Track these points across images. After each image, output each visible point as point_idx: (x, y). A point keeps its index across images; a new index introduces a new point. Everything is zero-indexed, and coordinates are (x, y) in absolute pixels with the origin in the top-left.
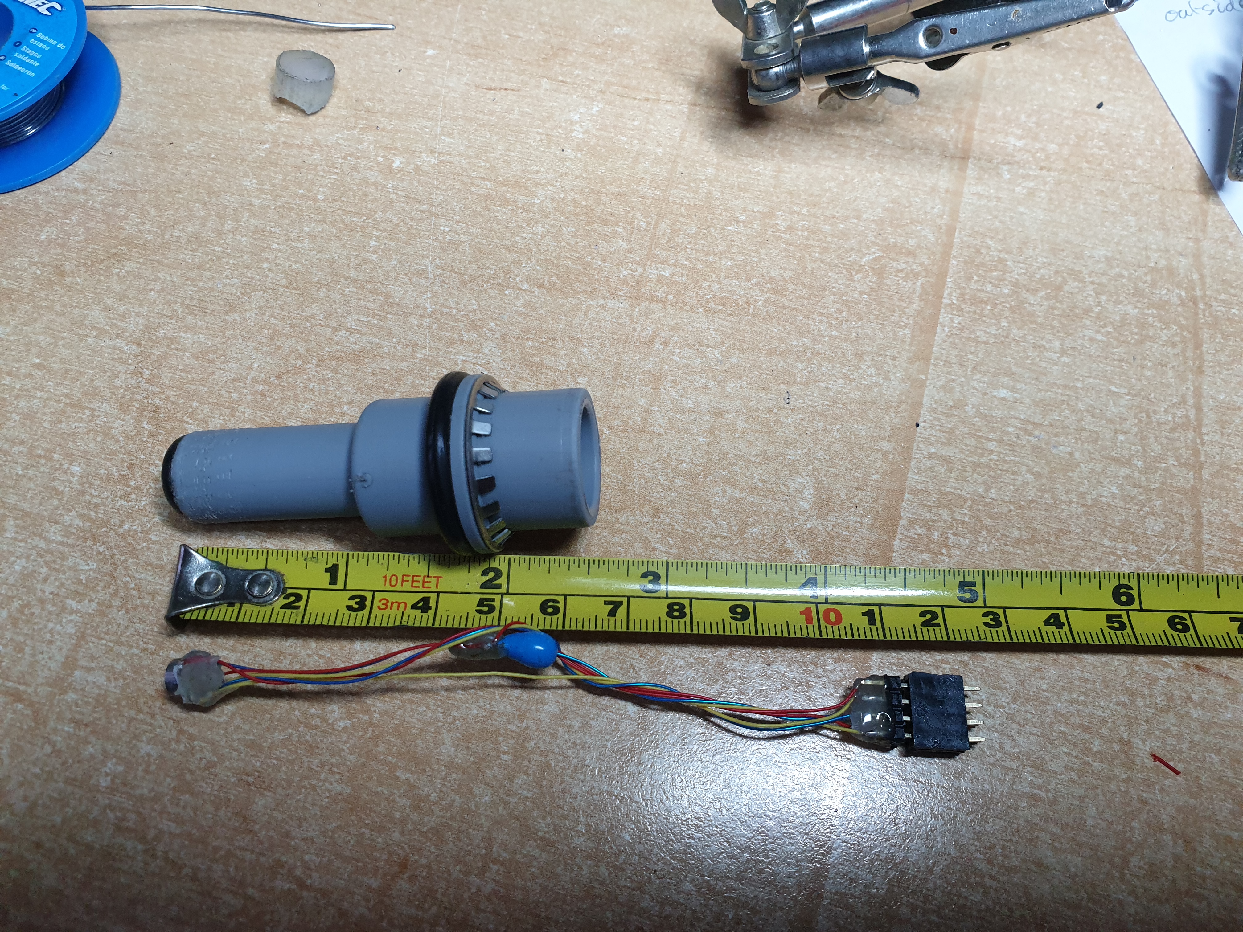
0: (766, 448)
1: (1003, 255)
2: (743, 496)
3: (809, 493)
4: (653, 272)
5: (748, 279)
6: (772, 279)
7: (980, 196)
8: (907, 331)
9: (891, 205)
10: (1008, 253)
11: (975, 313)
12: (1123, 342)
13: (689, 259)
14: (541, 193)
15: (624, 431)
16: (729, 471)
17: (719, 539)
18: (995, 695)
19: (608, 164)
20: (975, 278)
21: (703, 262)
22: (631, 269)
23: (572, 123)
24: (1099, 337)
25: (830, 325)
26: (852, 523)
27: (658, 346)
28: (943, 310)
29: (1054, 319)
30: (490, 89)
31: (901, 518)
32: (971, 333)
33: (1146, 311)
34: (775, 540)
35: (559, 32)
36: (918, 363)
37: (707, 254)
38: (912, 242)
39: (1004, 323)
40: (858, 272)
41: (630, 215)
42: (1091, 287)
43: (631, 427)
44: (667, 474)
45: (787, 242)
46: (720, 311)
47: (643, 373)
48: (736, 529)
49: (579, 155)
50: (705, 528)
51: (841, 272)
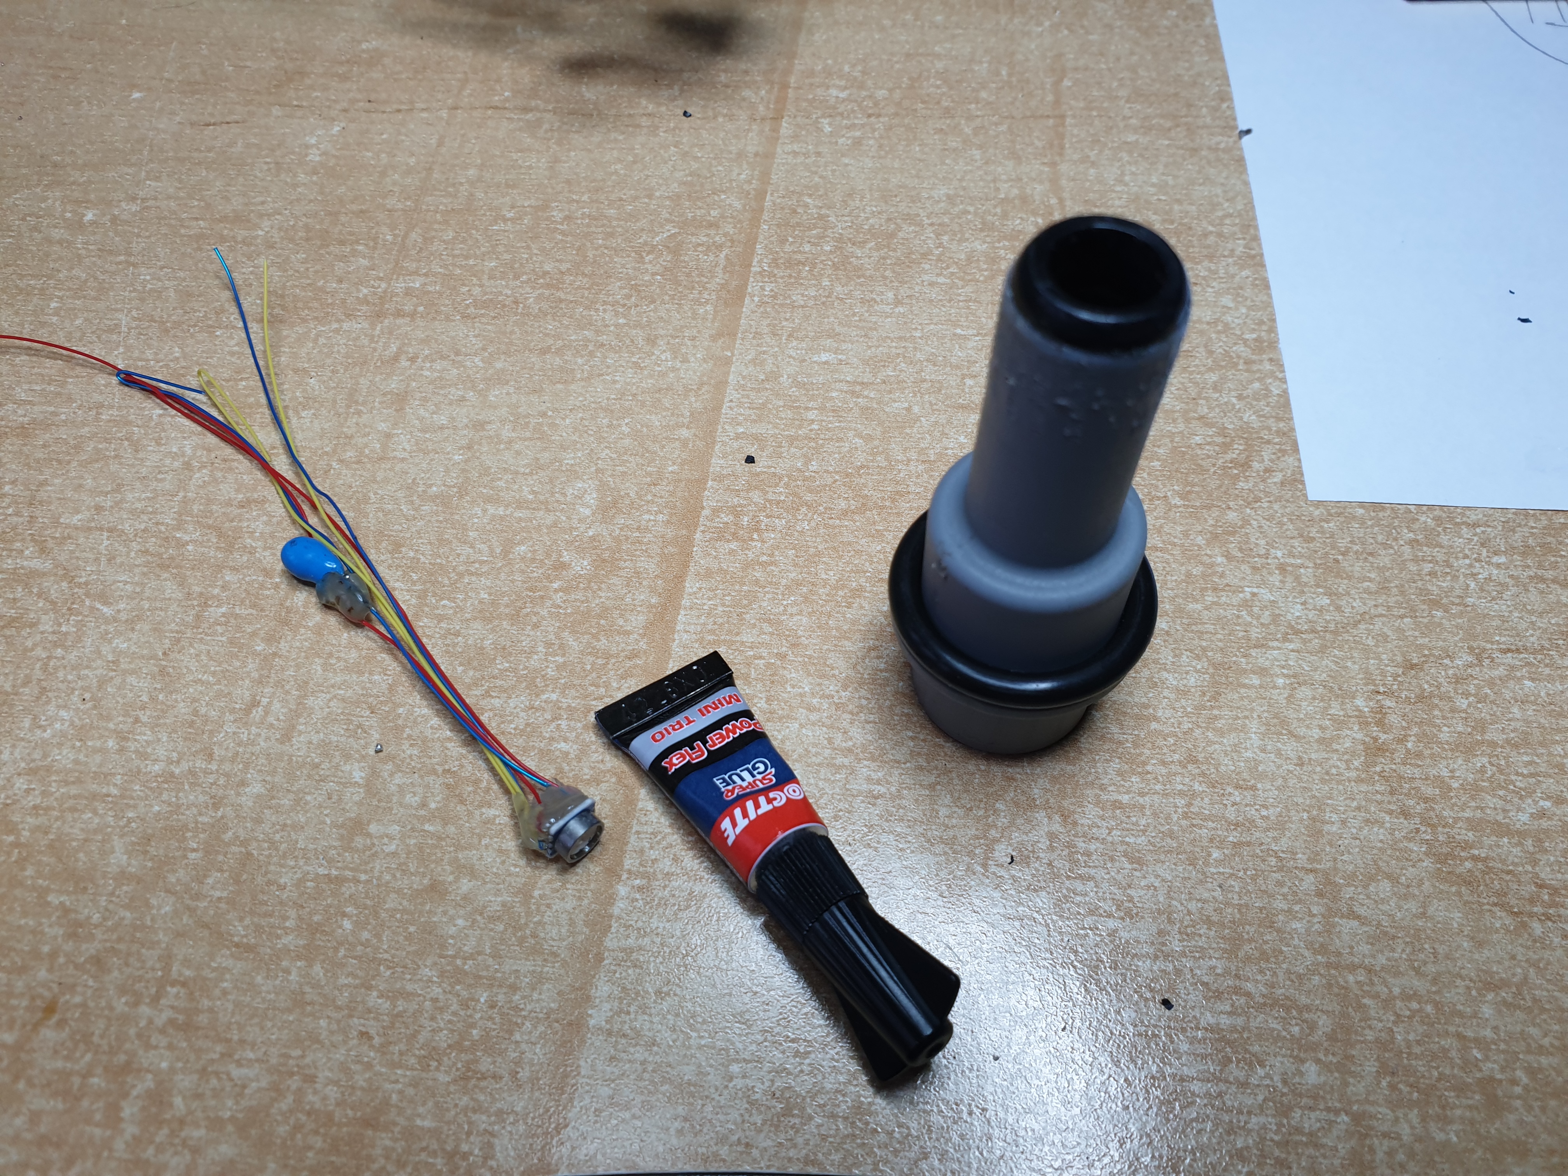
0: (538, 456)
1: (823, 211)
2: (508, 512)
3: (591, 499)
4: (400, 286)
5: (516, 277)
6: (545, 274)
7: (795, 154)
8: (709, 307)
9: (689, 178)
10: (829, 208)
11: (790, 276)
12: (970, 281)
13: (445, 266)
14: (266, 224)
15: (359, 462)
16: (492, 488)
17: (477, 565)
18: (820, 685)
19: (350, 183)
20: (791, 239)
21: (461, 267)
22: (373, 287)
23: (307, 147)
24: (941, 280)
25: (617, 314)
26: (643, 523)
27: (404, 363)
28: (751, 279)
29: (885, 270)
30: (208, 125)
31: (703, 508)
32: (785, 298)
33: (997, 245)
34: (548, 555)
35: (295, 56)
36: (723, 340)
37: (467, 258)
38: (714, 213)
39: (826, 282)
40: (648, 253)
41: (374, 231)
42: (930, 229)
43: (367, 456)
44: (412, 502)
45: (563, 233)
46: (482, 315)
47: (384, 395)
48: (498, 551)
49: (315, 178)
50: (459, 555)
51: (629, 256)
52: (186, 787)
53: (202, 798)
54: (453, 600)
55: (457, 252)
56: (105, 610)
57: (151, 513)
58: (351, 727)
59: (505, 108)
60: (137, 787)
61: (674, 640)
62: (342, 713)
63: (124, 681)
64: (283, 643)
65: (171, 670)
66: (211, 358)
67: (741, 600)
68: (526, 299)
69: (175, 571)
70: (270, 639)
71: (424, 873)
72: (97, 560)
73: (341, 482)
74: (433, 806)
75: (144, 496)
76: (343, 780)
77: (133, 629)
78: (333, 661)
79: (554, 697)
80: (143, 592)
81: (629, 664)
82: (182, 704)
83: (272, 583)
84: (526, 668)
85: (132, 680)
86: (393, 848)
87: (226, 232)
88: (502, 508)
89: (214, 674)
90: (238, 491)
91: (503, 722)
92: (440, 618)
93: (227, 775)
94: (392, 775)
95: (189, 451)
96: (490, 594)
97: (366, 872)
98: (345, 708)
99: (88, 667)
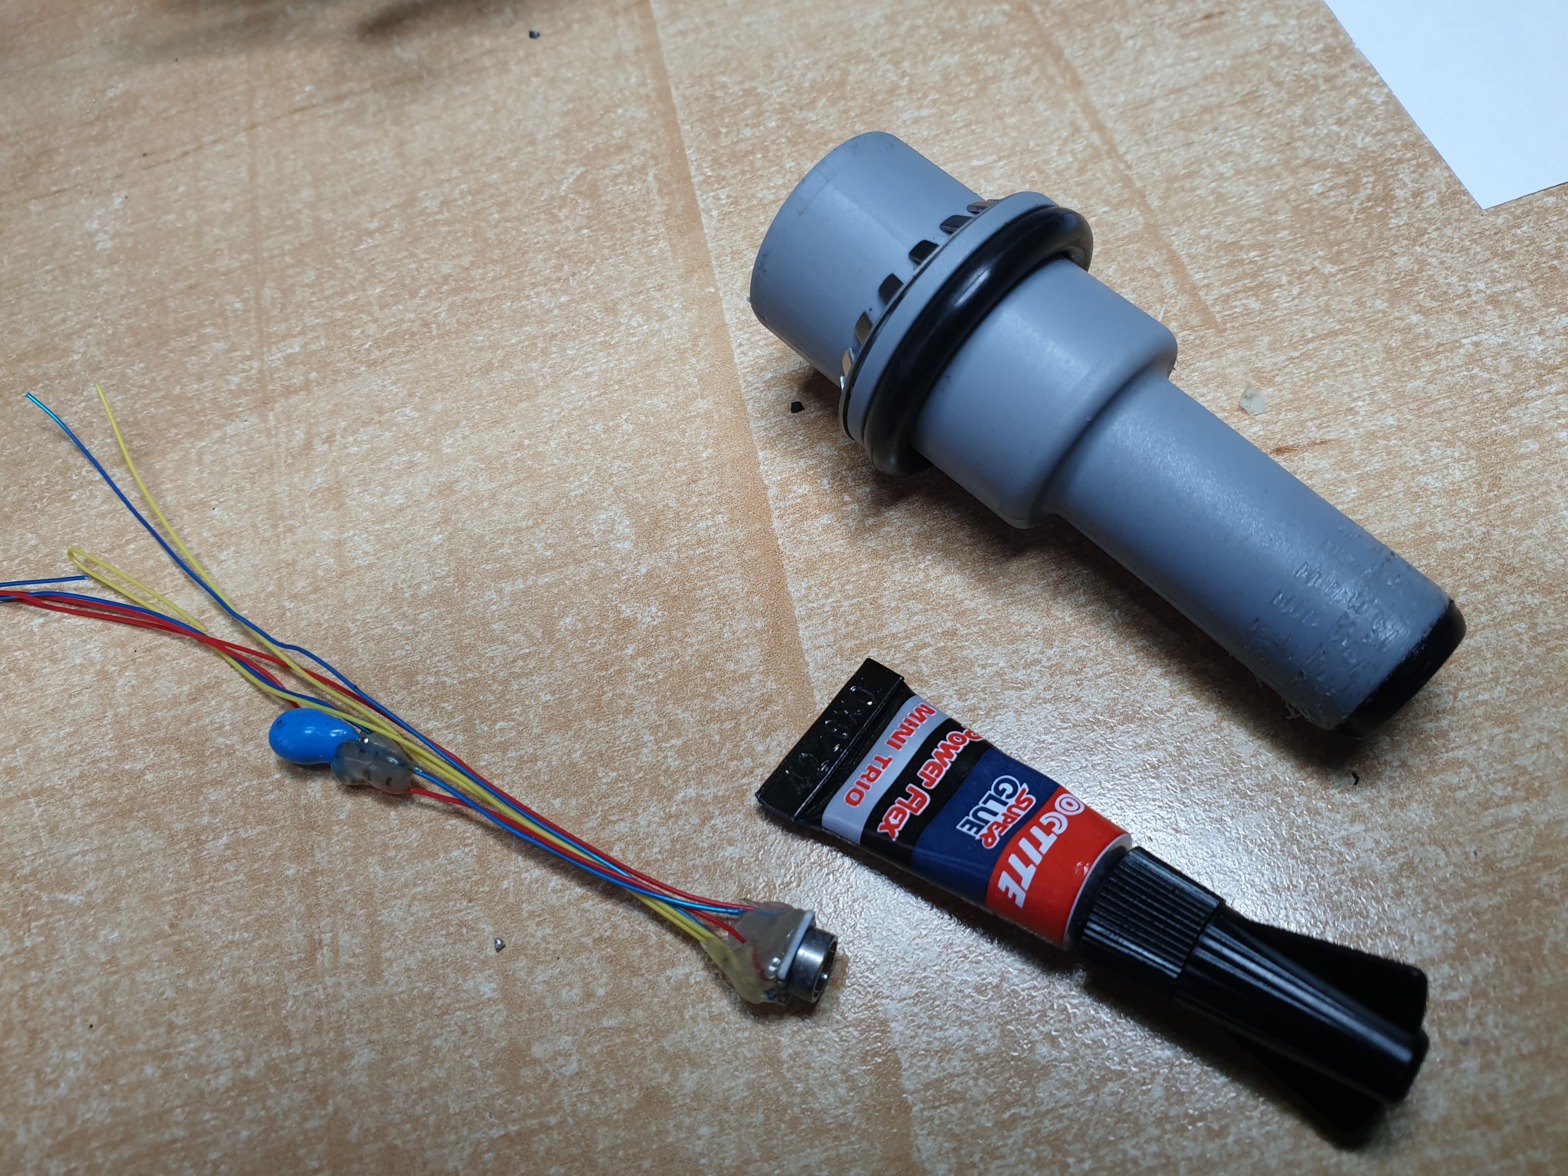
0: (536, 499)
1: (747, 85)
2: (530, 582)
3: (624, 527)
4: (275, 358)
5: (413, 295)
6: (446, 278)
7: (683, 33)
8: (662, 244)
9: (570, 106)
10: (752, 79)
11: (743, 172)
12: (960, 101)
13: (322, 314)
14: (78, 344)
15: (316, 590)
16: (496, 560)
17: (520, 663)
19: (162, 259)
20: (723, 130)
21: (341, 308)
22: (244, 371)
23: (91, 235)
24: (925, 112)
25: (554, 293)
26: (702, 533)
27: (320, 448)
28: (698, 193)
29: (853, 124)
32: (749, 200)
33: (970, 51)
34: (603, 617)
35: (31, 135)
36: (696, 276)
37: (343, 294)
38: (618, 133)
39: (789, 164)
40: (560, 208)
41: (216, 305)
42: (883, 60)
43: (323, 579)
44: (405, 615)
45: (447, 223)
46: (391, 355)
47: (312, 495)
48: (539, 635)
49: (116, 268)
50: (492, 659)
51: (538, 220)
52: (273, 1090)
53: (298, 1097)
54: (509, 718)
55: (328, 292)
56: (72, 898)
57: (81, 752)
58: (452, 929)
59: (313, 106)
60: (207, 1116)
61: (807, 664)
62: (432, 916)
63: (133, 981)
64: (318, 856)
65: (189, 944)
66: (78, 530)
67: (866, 583)
68: (436, 316)
69: (141, 814)
70: (300, 855)
71: (628, 1085)
72: (35, 837)
73: (305, 622)
74: (601, 992)
75: (62, 733)
76: (472, 1002)
77: (118, 910)
78: (392, 853)
79: (691, 792)
80: (110, 856)
81: (765, 715)
82: (222, 983)
83: (272, 783)
84: (640, 769)
85: (143, 976)
86: (574, 1066)
87: (32, 372)
88: (520, 581)
89: (246, 927)
90: (180, 682)
91: (642, 850)
92: (504, 747)
93: (319, 1053)
94: (530, 972)
95: (97, 656)
96: (553, 693)
97: (553, 1112)
98: (432, 908)
99: (79, 981)
